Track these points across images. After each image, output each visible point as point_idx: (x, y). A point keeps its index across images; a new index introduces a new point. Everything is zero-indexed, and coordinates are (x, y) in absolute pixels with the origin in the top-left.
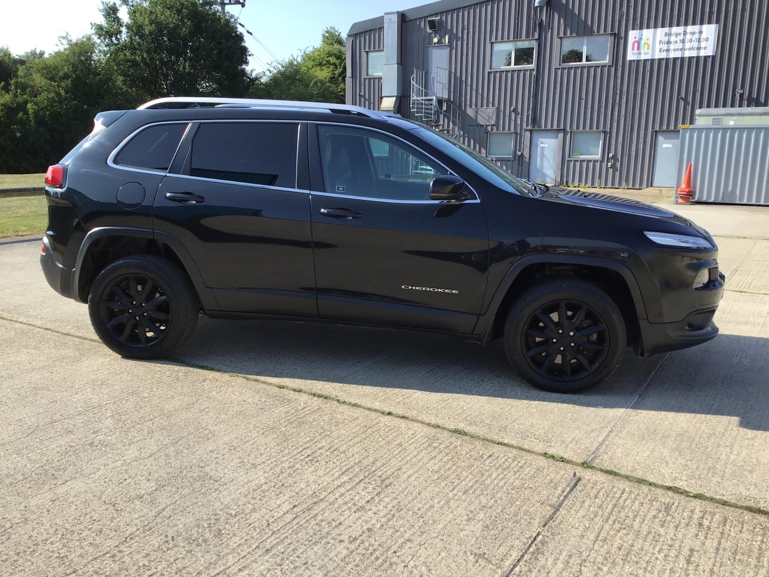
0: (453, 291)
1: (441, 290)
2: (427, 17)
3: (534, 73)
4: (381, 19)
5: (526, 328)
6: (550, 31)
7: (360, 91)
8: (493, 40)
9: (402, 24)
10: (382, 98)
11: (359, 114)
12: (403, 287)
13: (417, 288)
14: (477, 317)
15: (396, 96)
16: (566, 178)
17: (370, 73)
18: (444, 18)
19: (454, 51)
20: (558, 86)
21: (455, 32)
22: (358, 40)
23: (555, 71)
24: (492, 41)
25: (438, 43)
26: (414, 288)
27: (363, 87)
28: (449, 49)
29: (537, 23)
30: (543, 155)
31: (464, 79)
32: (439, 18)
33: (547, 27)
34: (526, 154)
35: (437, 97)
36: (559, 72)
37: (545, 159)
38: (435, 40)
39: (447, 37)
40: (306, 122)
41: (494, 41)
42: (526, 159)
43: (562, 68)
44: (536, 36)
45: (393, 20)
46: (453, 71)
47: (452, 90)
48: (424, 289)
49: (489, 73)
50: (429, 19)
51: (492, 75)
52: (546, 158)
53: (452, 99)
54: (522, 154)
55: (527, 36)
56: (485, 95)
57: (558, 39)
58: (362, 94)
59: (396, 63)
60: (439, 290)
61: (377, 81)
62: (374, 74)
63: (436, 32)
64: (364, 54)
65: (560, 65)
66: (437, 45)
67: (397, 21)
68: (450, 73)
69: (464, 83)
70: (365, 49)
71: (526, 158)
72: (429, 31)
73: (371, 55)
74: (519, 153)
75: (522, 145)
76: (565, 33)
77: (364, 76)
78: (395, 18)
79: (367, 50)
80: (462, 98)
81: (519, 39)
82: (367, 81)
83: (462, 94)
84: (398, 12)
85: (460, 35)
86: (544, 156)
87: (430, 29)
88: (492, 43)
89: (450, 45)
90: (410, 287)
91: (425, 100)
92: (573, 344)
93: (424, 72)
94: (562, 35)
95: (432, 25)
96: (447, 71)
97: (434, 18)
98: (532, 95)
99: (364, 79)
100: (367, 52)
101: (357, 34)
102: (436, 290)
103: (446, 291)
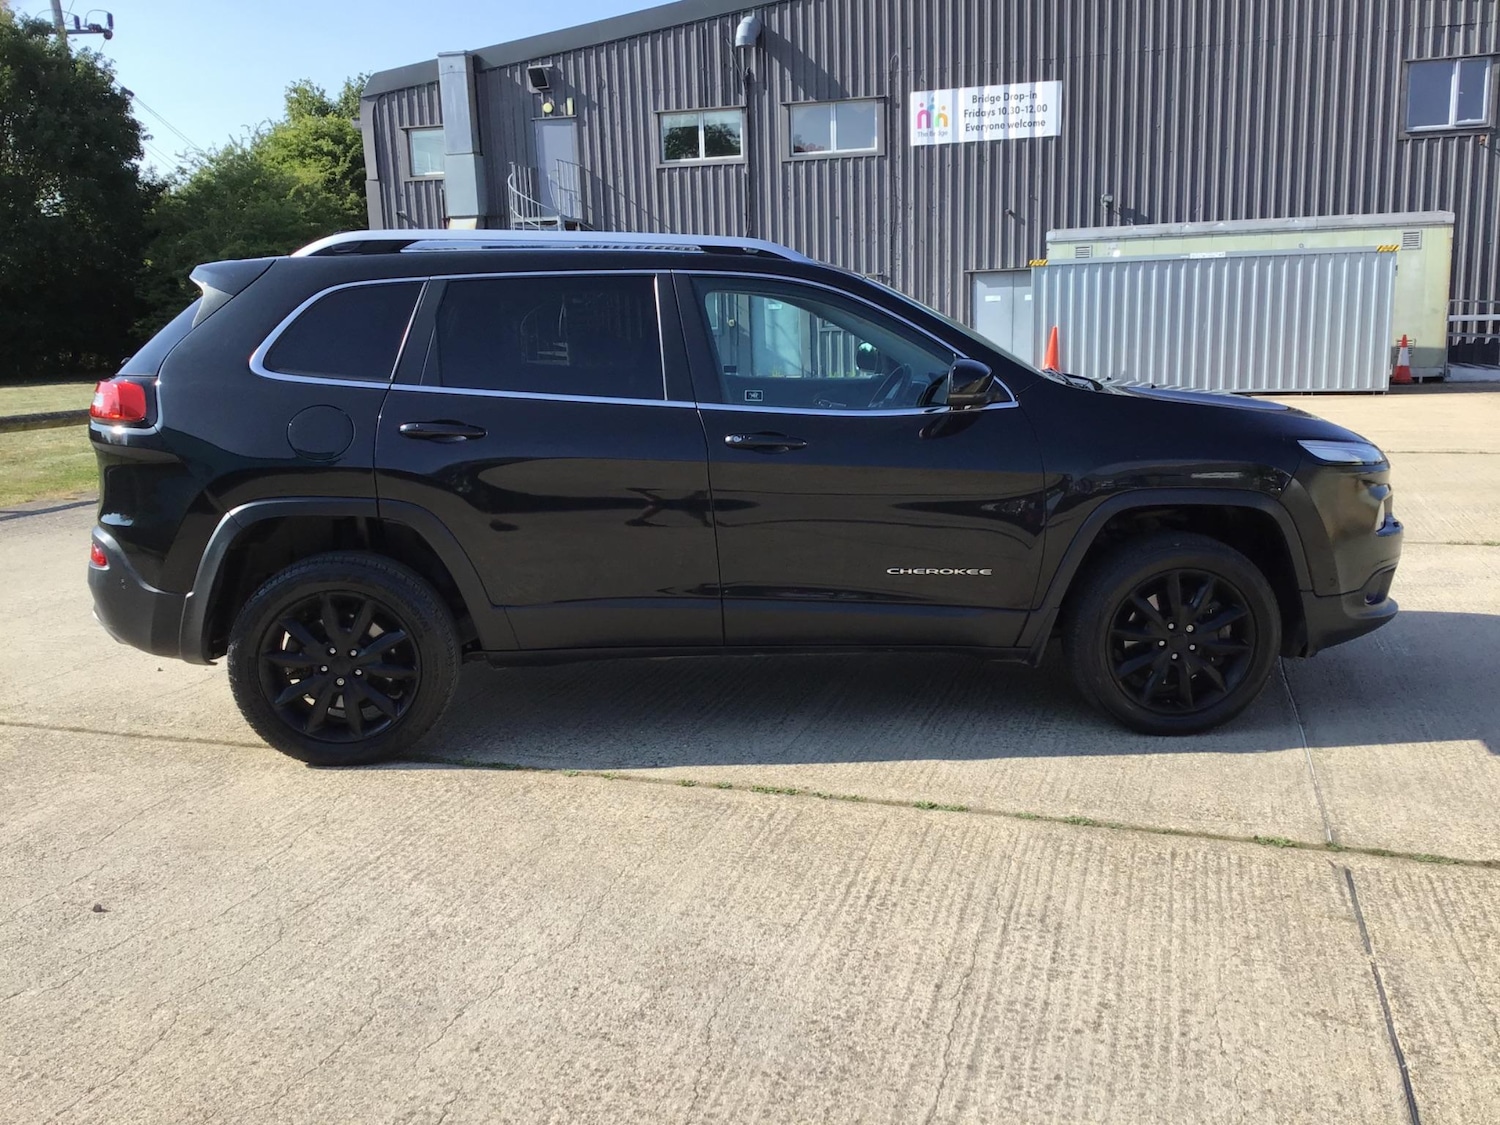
0: (982, 572)
1: (960, 572)
2: (526, 62)
3: (745, 170)
4: (432, 65)
5: (1112, 626)
6: (767, 92)
7: (399, 207)
8: (662, 108)
9: (475, 77)
10: (449, 219)
11: (761, 253)
12: (889, 571)
13: (915, 571)
14: (1025, 615)
15: (478, 217)
16: (821, 364)
17: (417, 171)
18: (560, 66)
19: (586, 129)
20: (791, 194)
21: (584, 92)
22: (386, 107)
23: (783, 167)
24: (659, 111)
25: (552, 113)
26: (910, 571)
27: (404, 199)
28: (575, 124)
29: (742, 78)
30: (774, 325)
31: (610, 182)
32: (551, 65)
33: (761, 85)
34: (744, 323)
35: (563, 217)
36: (791, 169)
37: (779, 331)
38: (547, 108)
39: (570, 102)
40: (668, 271)
41: (663, 110)
42: (745, 333)
43: (795, 162)
44: (743, 101)
45: (456, 69)
46: (588, 166)
47: (590, 203)
48: (928, 571)
49: (660, 171)
50: (530, 67)
51: (665, 175)
52: (781, 328)
53: (591, 221)
54: (736, 323)
55: (726, 101)
56: (656, 213)
57: (784, 108)
58: (404, 212)
59: (471, 151)
60: (956, 571)
61: (432, 187)
62: (426, 174)
63: (546, 93)
64: (401, 135)
65: (791, 156)
66: (551, 117)
67: (465, 70)
68: (582, 171)
69: (612, 191)
70: (401, 123)
71: (744, 330)
72: (531, 89)
73: (415, 135)
74: (731, 322)
75: (735, 306)
76: (795, 97)
77: (404, 177)
78: (461, 65)
79: (406, 125)
80: (611, 220)
81: (709, 107)
82: (412, 189)
83: (610, 210)
84: (466, 54)
85: (595, 98)
86: (777, 325)
87: (535, 85)
88: (659, 114)
89: (577, 118)
90: (902, 571)
91: (543, 223)
92: (1192, 647)
93: (529, 170)
94: (789, 99)
95: (538, 78)
96: (577, 168)
97: (540, 66)
98: (744, 212)
99: (406, 183)
100: (407, 131)
101: (382, 95)
102: (951, 571)
103: (969, 572)
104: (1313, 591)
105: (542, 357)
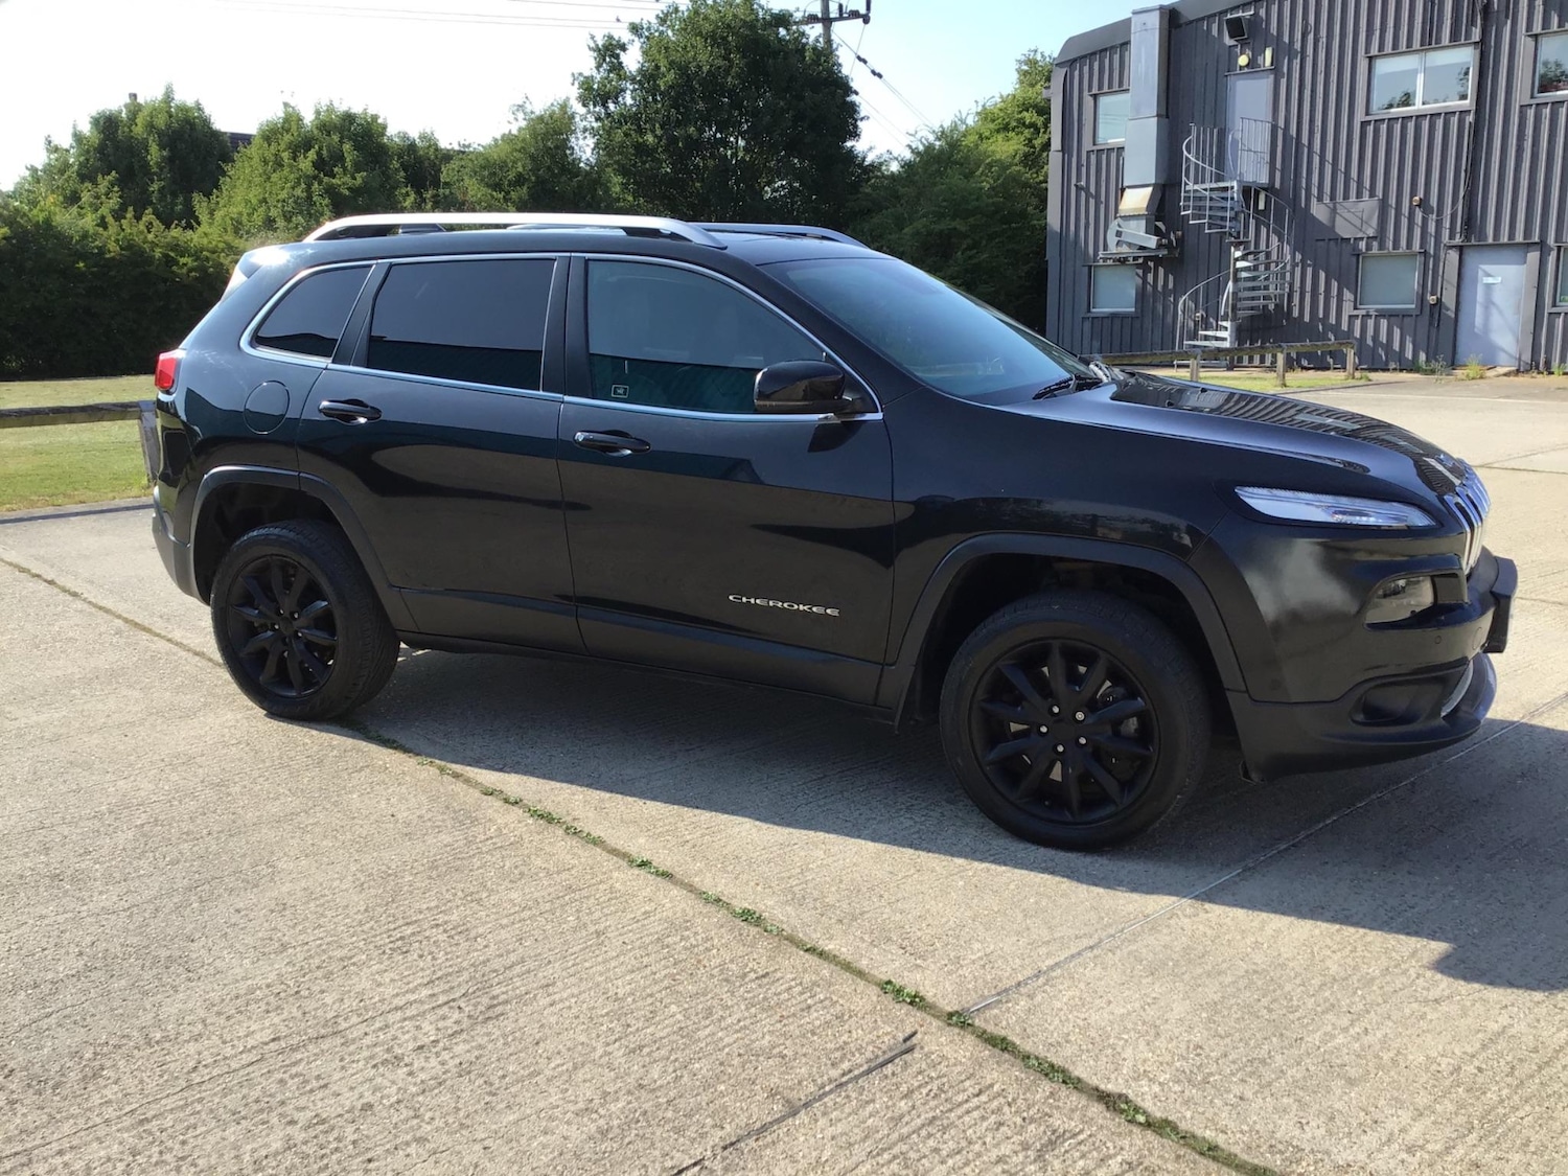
0: (829, 611)
1: (805, 608)
2: (1225, 12)
3: (1470, 118)
4: (1125, 24)
6: (1509, 22)
7: (1079, 178)
8: (1374, 51)
9: (1170, 32)
10: (1123, 190)
11: (674, 236)
12: (731, 598)
13: (758, 601)
15: (1155, 186)
16: (1546, 353)
17: (1100, 140)
18: (1262, 12)
19: (1284, 82)
20: (1528, 144)
21: (1286, 39)
22: (1077, 73)
23: (1521, 112)
24: (1371, 54)
25: (1247, 66)
26: (752, 601)
27: (1084, 169)
28: (1272, 77)
29: (1479, 7)
30: (1489, 303)
31: (1305, 140)
32: (1252, 12)
33: (1503, 16)
34: (1449, 300)
35: (1239, 182)
36: (1531, 113)
37: (1494, 311)
38: (1243, 60)
39: (1268, 53)
40: (568, 254)
41: (1376, 53)
42: (1449, 313)
43: (1538, 105)
44: (1476, 34)
45: (1149, 26)
46: (1281, 123)
47: (1278, 165)
48: (771, 603)
49: (1364, 124)
50: (1229, 16)
51: (1370, 129)
52: (1497, 308)
53: (1277, 185)
54: (1439, 301)
55: (1454, 37)
56: (1354, 174)
57: (1530, 39)
58: (1083, 183)
59: (1155, 114)
60: (801, 607)
61: (1113, 156)
62: (1109, 141)
63: (1244, 44)
64: (1088, 101)
65: (1532, 97)
66: (1246, 70)
67: (1158, 27)
68: (1274, 128)
69: (1306, 150)
70: (1090, 90)
71: (1448, 309)
72: (1228, 41)
73: (1104, 101)
74: (1432, 299)
75: (1440, 278)
76: (1546, 23)
77: (1087, 145)
78: (1154, 20)
79: (1094, 91)
80: (1301, 182)
81: (1433, 45)
82: (1093, 157)
83: (1301, 173)
84: (1161, 8)
85: (1298, 46)
86: (1493, 304)
87: (1231, 37)
88: (1370, 58)
89: (1276, 69)
90: (744, 600)
91: (1211, 190)
92: (1083, 741)
93: (1215, 131)
94: (1537, 28)
95: (1236, 28)
96: (1268, 126)
97: (1240, 14)
98: (1464, 167)
99: (1088, 152)
100: (1095, 97)
101: (1075, 60)
102: (796, 607)
103: (814, 609)
104: (1247, 691)
105: (1206, 338)
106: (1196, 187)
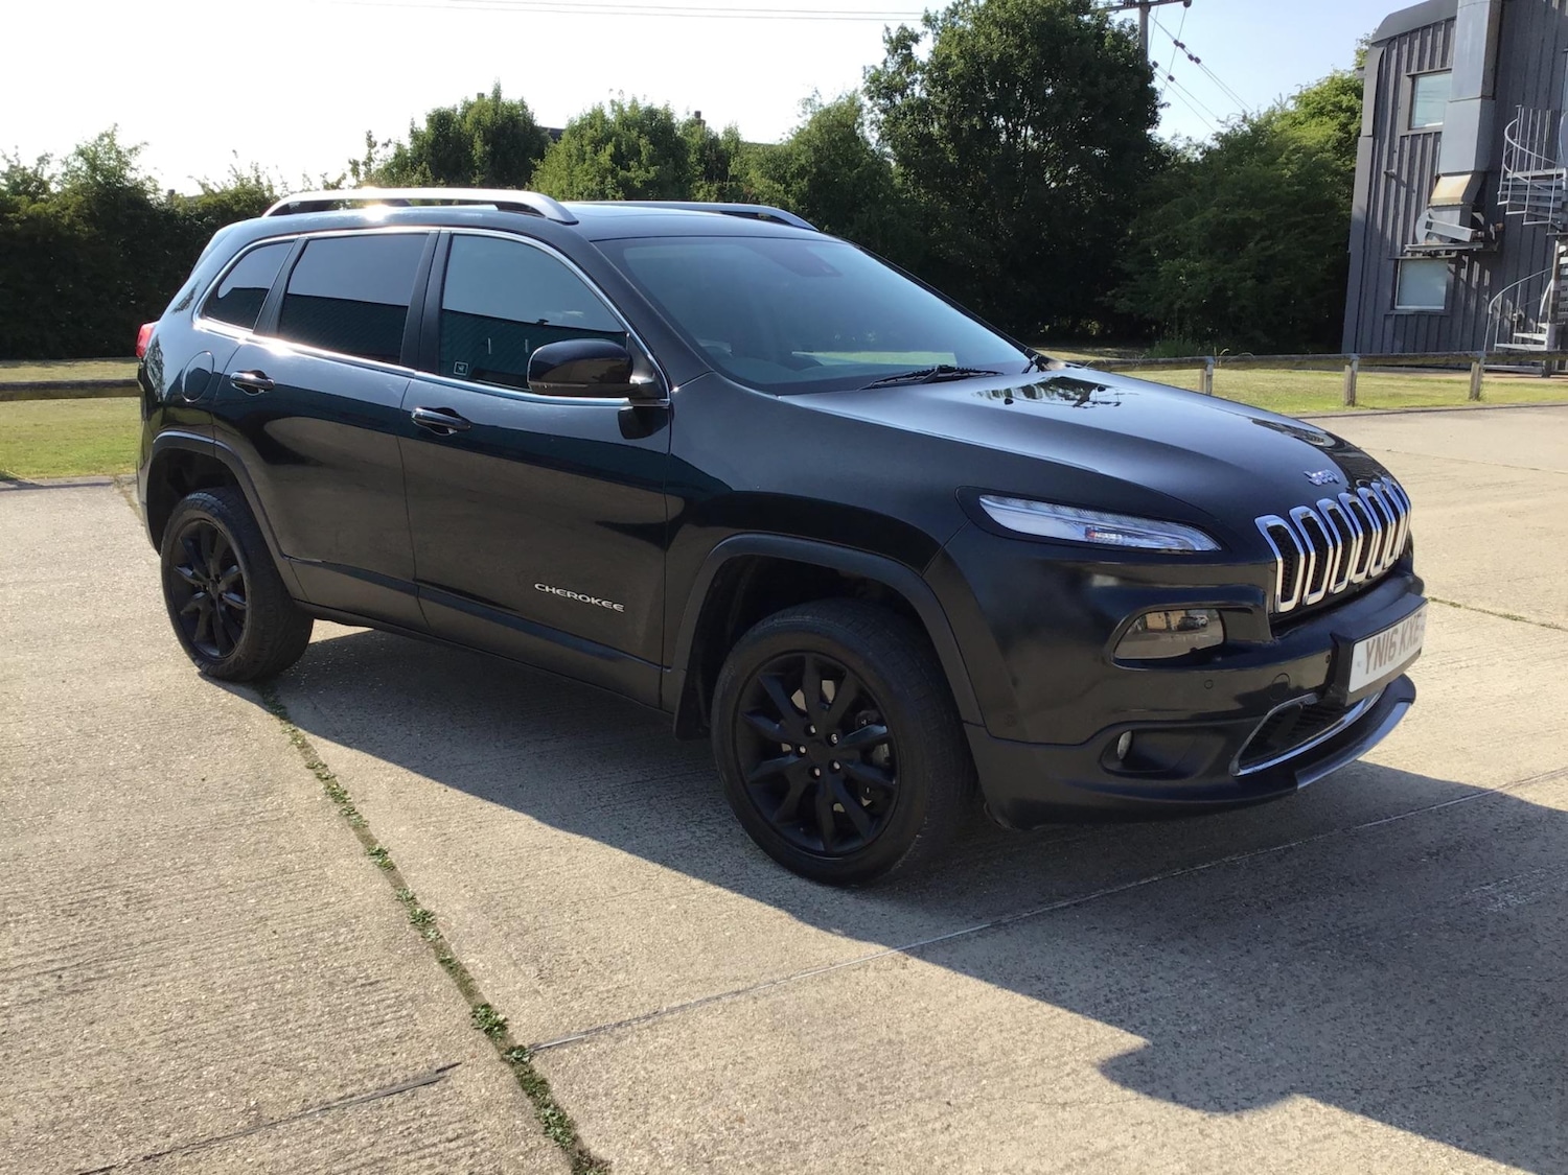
7: (1390, 164)
9: (1503, 5)
10: (1438, 178)
15: (1474, 173)
17: (1418, 122)
22: (1395, 52)
27: (1396, 156)
58: (1394, 171)
59: (1479, 95)
61: (1430, 141)
62: (1427, 125)
64: (1406, 82)
70: (1409, 68)
73: (1423, 82)
77: (1401, 130)
79: (1413, 71)
82: (1407, 143)
91: (1533, 178)
93: (1549, 112)
99: (1402, 137)
100: (1414, 78)
101: (1393, 39)
105: (1524, 341)
106: (1517, 175)
